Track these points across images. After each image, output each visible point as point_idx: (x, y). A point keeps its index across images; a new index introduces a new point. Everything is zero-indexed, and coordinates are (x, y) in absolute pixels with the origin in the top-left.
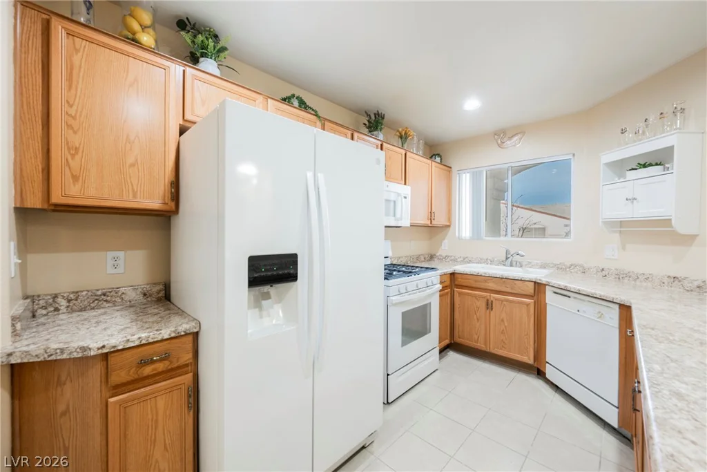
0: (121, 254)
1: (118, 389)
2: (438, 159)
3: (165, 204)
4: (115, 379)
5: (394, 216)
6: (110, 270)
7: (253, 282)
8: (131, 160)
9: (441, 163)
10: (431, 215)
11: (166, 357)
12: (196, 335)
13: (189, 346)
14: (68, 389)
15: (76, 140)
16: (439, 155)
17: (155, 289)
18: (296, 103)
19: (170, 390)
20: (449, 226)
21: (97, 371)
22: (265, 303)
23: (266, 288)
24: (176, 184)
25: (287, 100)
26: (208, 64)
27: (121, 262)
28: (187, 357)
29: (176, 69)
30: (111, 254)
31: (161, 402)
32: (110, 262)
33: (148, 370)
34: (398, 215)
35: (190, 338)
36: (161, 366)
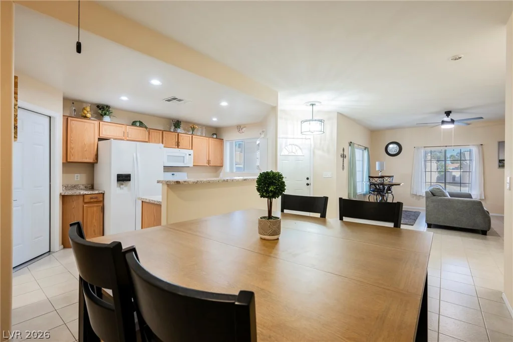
0: (79, 175)
1: (86, 203)
2: (215, 136)
3: (94, 160)
4: (86, 201)
5: (184, 162)
6: (76, 179)
7: (118, 180)
8: (85, 149)
9: (216, 138)
10: (209, 162)
11: (96, 198)
12: (104, 194)
13: (102, 196)
14: (75, 203)
15: (72, 146)
16: (215, 134)
17: (89, 186)
18: (138, 124)
19: (98, 206)
20: (222, 166)
21: (81, 199)
22: (121, 186)
23: (122, 182)
24: (97, 155)
25: (134, 124)
26: (107, 118)
27: (79, 177)
28: (101, 199)
29: (97, 123)
30: (76, 175)
31: (95, 209)
32: (76, 177)
33: (92, 200)
34: (185, 162)
35: (102, 195)
36: (95, 200)
